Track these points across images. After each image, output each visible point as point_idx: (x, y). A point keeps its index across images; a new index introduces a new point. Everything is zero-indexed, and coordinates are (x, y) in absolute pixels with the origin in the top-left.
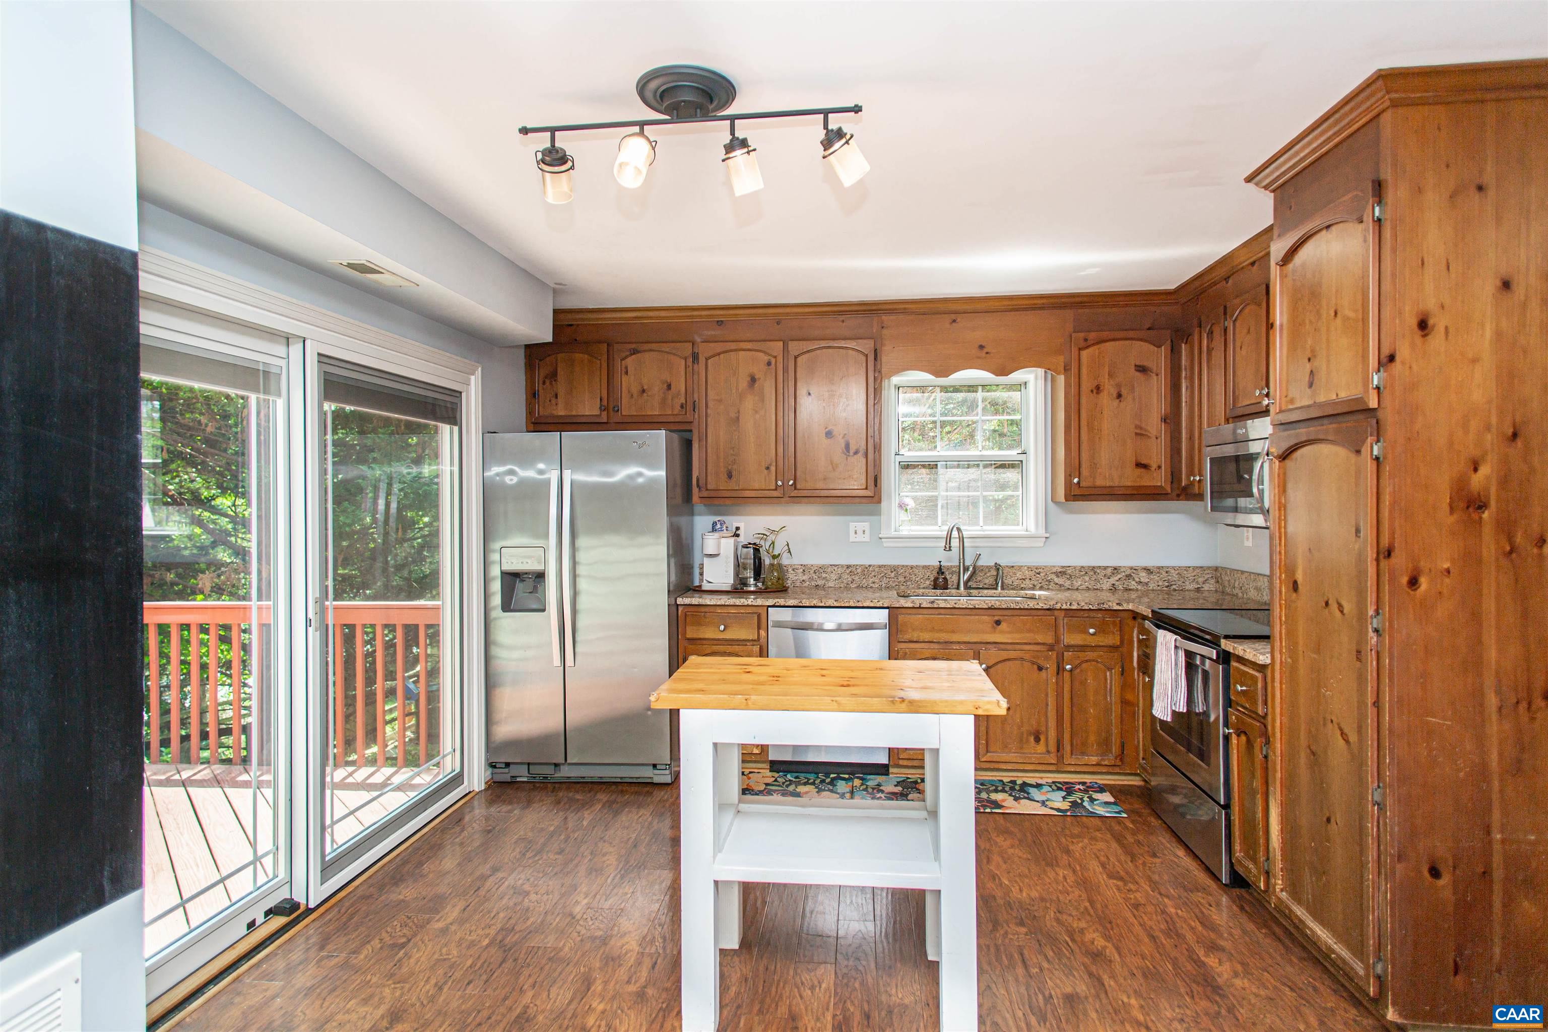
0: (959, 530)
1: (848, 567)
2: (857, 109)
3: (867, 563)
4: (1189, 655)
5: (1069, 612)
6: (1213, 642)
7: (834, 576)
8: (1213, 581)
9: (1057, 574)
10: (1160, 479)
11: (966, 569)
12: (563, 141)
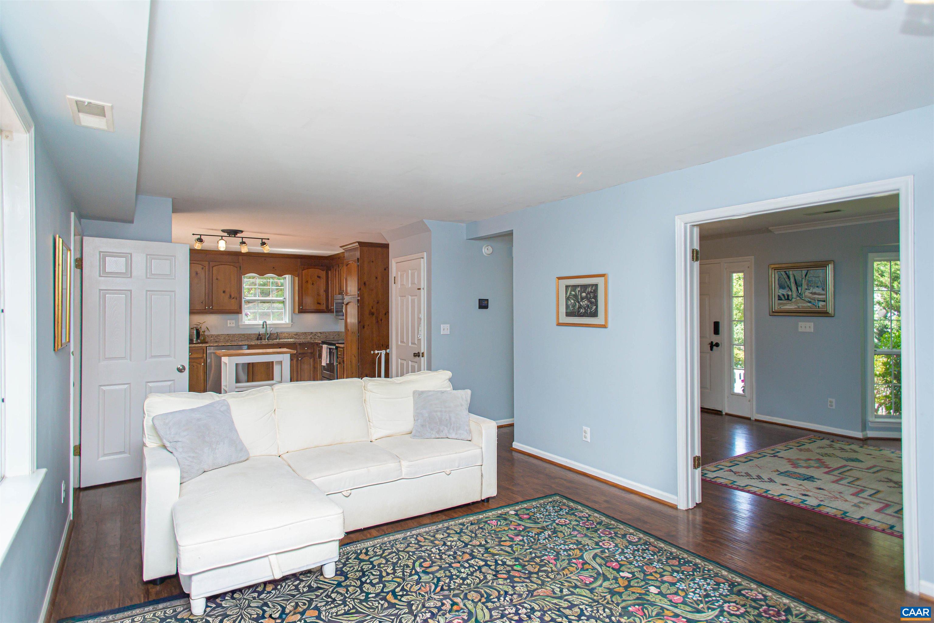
0: (266, 322)
1: (228, 335)
2: (268, 239)
3: (234, 333)
4: (330, 349)
5: (300, 344)
6: (334, 345)
7: (222, 338)
8: (337, 335)
9: (295, 335)
10: (324, 307)
11: (268, 334)
12: (203, 237)
